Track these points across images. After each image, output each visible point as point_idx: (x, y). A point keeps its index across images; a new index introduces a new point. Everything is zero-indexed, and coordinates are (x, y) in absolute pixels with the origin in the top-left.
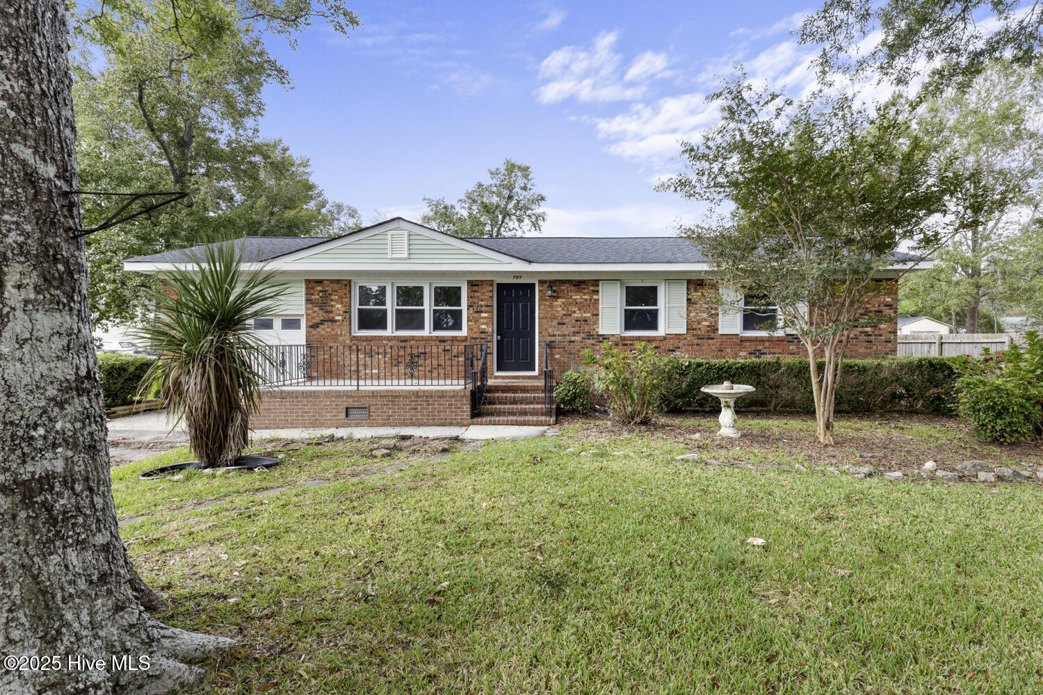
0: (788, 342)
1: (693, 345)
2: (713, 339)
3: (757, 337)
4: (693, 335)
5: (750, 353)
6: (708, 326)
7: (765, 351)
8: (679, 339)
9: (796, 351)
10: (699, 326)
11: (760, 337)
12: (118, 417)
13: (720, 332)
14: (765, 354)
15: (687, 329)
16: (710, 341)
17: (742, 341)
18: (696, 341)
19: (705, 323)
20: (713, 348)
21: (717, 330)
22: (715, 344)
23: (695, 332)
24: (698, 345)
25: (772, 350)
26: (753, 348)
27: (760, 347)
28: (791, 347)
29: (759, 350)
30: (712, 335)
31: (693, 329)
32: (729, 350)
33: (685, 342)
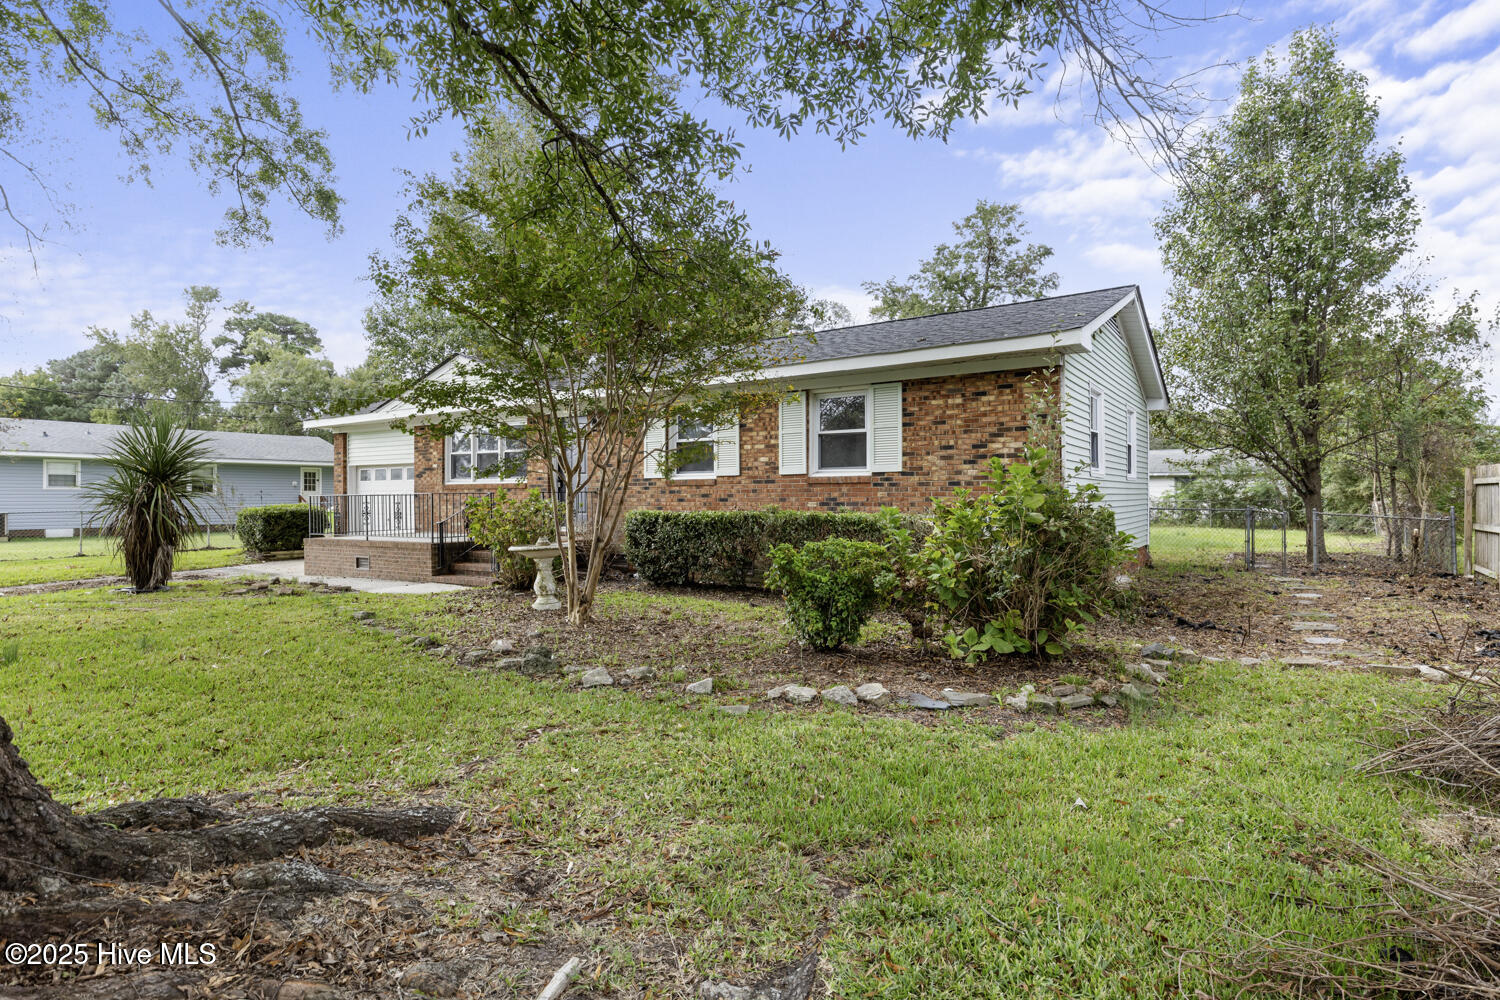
0: (875, 485)
1: (748, 491)
2: (773, 482)
3: (829, 478)
4: (749, 477)
5: (822, 504)
6: (767, 464)
7: (842, 500)
8: (732, 482)
9: (887, 499)
10: (756, 464)
11: (834, 478)
12: (278, 560)
13: (782, 471)
14: (843, 504)
15: (741, 469)
16: (769, 485)
17: (810, 485)
18: (752, 486)
19: (763, 459)
20: (773, 495)
21: (777, 468)
22: (776, 489)
23: (751, 473)
24: (754, 491)
25: (853, 499)
26: (826, 496)
27: (835, 495)
28: (880, 494)
29: (834, 499)
30: (772, 477)
31: (749, 469)
32: (793, 499)
33: (739, 487)
